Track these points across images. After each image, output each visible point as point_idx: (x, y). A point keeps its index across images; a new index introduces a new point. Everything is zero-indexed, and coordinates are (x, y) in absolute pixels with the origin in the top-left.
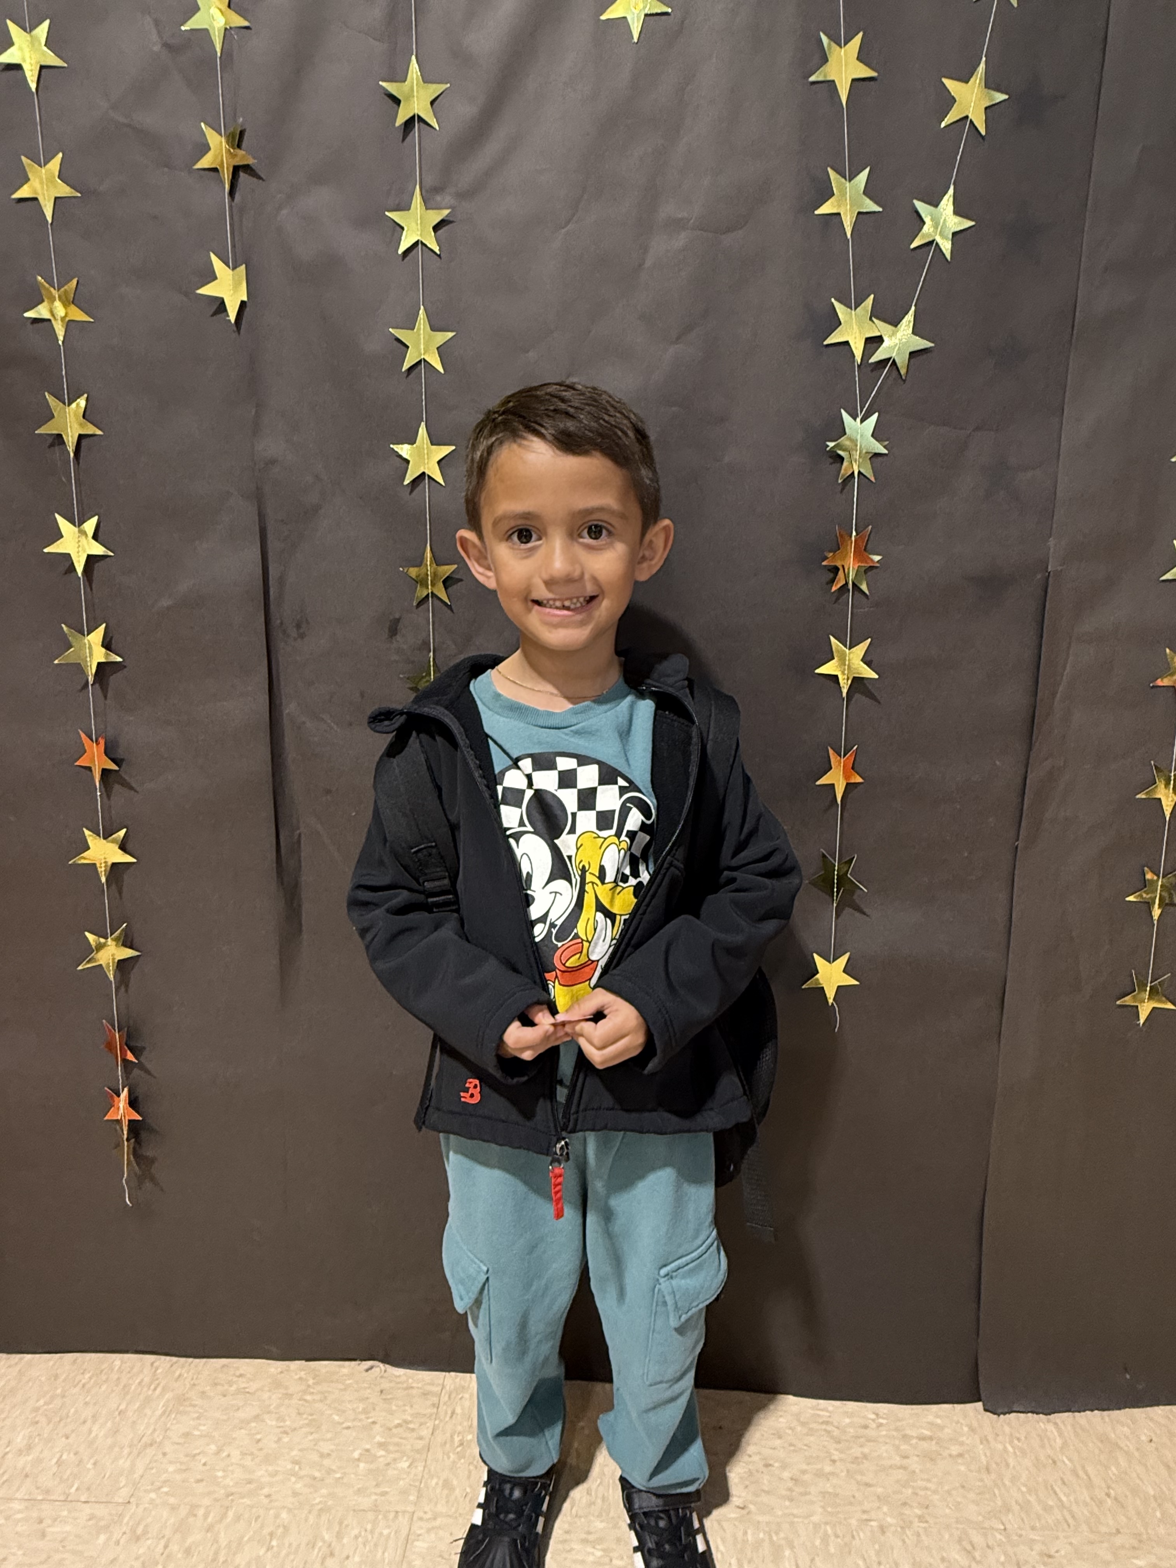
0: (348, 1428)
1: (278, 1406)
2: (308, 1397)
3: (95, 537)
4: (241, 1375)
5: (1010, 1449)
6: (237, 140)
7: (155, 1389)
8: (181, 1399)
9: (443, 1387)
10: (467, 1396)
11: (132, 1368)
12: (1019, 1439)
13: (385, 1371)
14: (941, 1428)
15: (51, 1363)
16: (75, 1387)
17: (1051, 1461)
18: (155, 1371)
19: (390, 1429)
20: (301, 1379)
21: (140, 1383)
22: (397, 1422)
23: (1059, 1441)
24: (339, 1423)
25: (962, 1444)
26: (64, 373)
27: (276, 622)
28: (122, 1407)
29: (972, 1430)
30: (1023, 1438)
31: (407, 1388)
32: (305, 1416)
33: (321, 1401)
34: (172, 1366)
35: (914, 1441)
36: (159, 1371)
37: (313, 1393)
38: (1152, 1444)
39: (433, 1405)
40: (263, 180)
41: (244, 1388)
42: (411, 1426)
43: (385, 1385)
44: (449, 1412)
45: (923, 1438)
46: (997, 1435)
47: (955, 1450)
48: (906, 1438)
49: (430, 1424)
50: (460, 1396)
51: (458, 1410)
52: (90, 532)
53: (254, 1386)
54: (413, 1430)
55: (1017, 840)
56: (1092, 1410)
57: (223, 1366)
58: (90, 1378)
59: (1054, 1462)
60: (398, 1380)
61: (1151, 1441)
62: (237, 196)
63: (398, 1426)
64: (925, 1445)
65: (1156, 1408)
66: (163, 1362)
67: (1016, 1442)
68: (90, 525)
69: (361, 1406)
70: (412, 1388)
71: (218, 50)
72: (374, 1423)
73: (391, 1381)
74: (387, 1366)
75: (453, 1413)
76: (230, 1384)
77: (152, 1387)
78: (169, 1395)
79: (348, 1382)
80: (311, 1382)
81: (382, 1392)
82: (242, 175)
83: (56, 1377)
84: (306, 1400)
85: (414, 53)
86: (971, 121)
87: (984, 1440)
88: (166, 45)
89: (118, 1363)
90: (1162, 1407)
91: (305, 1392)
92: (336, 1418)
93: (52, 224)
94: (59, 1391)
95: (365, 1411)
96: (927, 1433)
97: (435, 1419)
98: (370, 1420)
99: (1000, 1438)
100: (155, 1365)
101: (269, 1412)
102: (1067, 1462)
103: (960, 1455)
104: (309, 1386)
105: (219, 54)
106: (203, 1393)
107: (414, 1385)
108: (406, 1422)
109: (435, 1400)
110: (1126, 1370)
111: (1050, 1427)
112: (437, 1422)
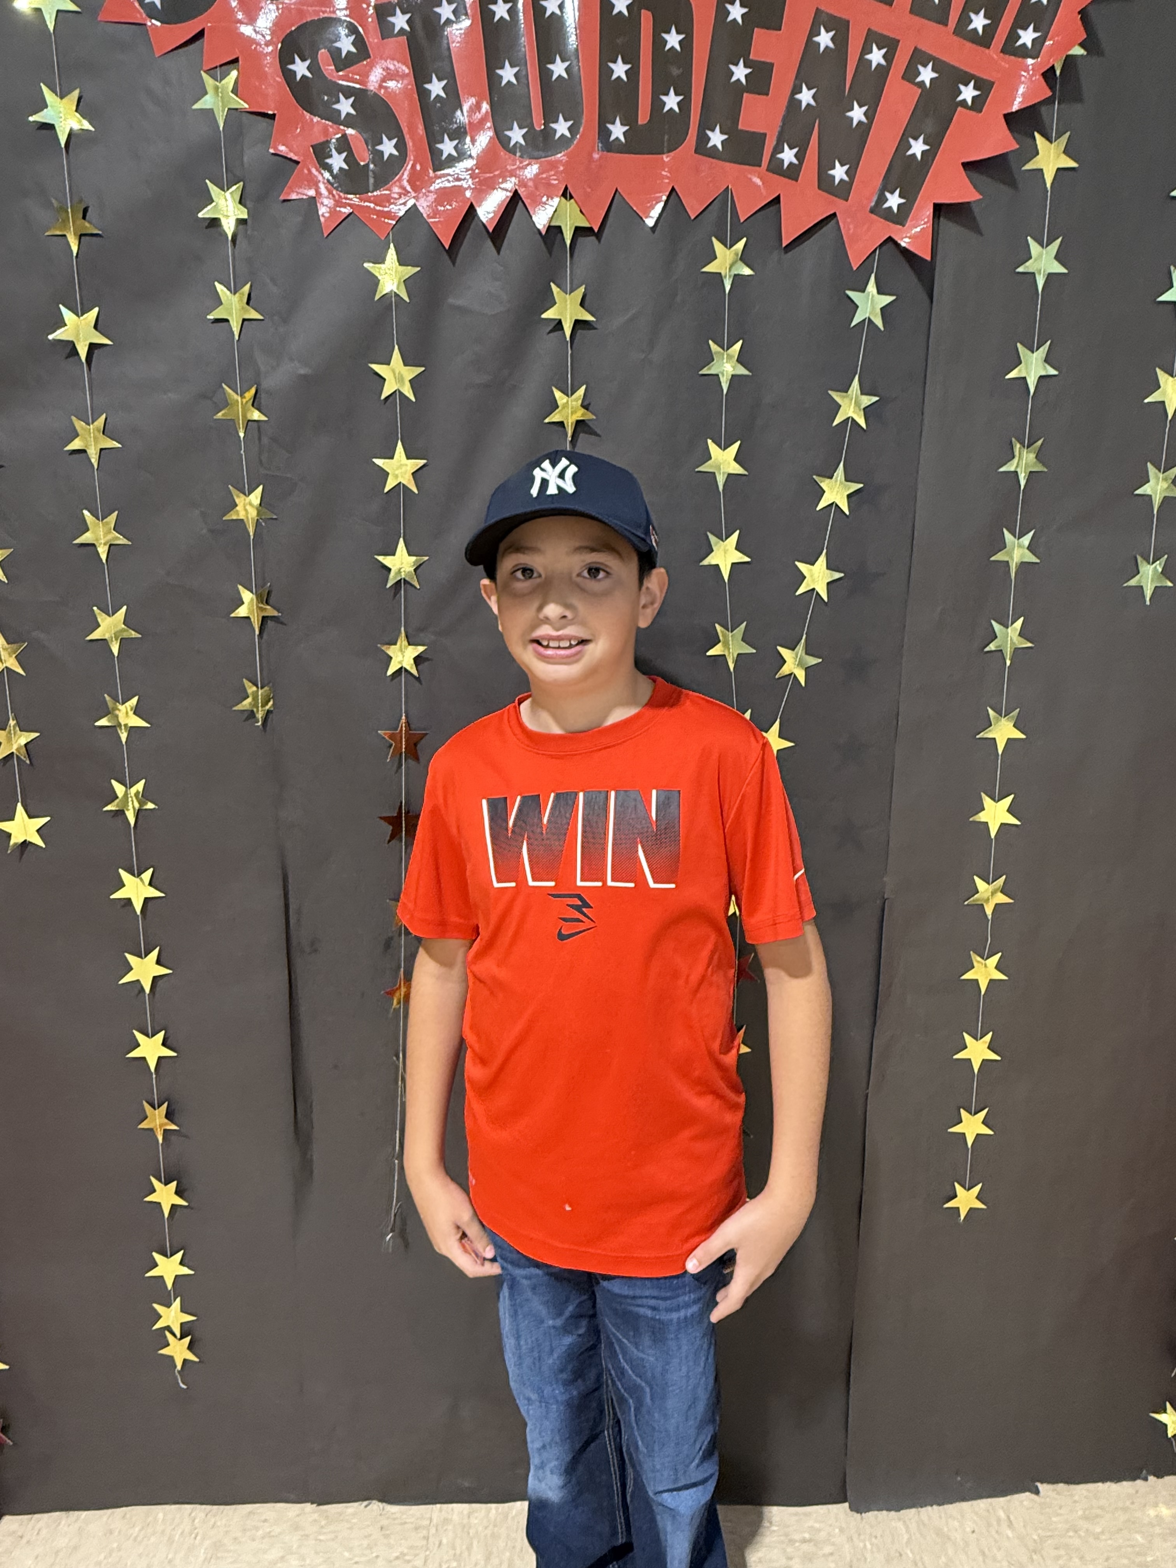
0: (356, 1563)
1: (299, 1547)
2: (322, 1537)
3: (150, 884)
4: (265, 1521)
5: (869, 1546)
6: (265, 598)
7: (195, 1538)
8: (218, 1546)
9: (431, 1520)
10: (450, 1527)
11: (173, 1519)
12: (876, 1537)
13: (383, 1509)
14: (819, 1530)
15: (105, 1519)
16: (128, 1539)
17: (898, 1555)
18: (194, 1521)
19: (391, 1562)
20: (315, 1521)
21: (182, 1533)
22: (397, 1554)
23: (906, 1537)
24: (351, 1559)
25: (833, 1544)
26: (126, 765)
27: (294, 942)
28: (170, 1556)
29: (842, 1530)
30: (879, 1536)
31: (402, 1524)
32: (321, 1554)
33: (333, 1540)
34: (206, 1515)
35: (797, 1544)
36: (197, 1521)
37: (325, 1533)
38: (974, 1534)
39: (424, 1537)
40: (285, 625)
41: (270, 1532)
42: (407, 1558)
43: (385, 1522)
44: (437, 1543)
45: (804, 1541)
46: (859, 1535)
47: (828, 1549)
48: (792, 1542)
49: (422, 1556)
50: (445, 1528)
51: (445, 1541)
52: (147, 881)
53: (277, 1530)
54: (409, 1561)
55: (868, 1088)
56: (932, 1506)
57: (250, 1513)
58: (140, 1531)
59: (901, 1555)
60: (394, 1516)
61: (973, 1532)
62: (265, 636)
63: (397, 1558)
64: (805, 1547)
65: (979, 1501)
66: (199, 1512)
67: (873, 1539)
68: (147, 875)
69: (365, 1543)
70: (405, 1523)
71: (251, 534)
72: (377, 1557)
73: (388, 1518)
74: (384, 1504)
75: (440, 1544)
76: (257, 1528)
77: (193, 1536)
78: (207, 1543)
79: (355, 1521)
80: (323, 1523)
81: (382, 1528)
82: (270, 623)
83: (111, 1532)
84: (320, 1540)
85: (402, 535)
86: (817, 593)
87: (850, 1539)
88: (212, 531)
89: (161, 1516)
90: (984, 1501)
91: (320, 1533)
92: (346, 1554)
93: (118, 657)
94: (115, 1545)
95: (369, 1547)
96: (807, 1536)
97: (426, 1551)
98: (374, 1555)
99: (862, 1537)
100: (193, 1515)
101: (292, 1553)
102: (910, 1555)
103: (832, 1554)
104: (322, 1527)
105: (252, 537)
106: (235, 1539)
107: (407, 1521)
108: (403, 1554)
109: (425, 1532)
110: (957, 1474)
111: (900, 1525)
112: (428, 1553)
